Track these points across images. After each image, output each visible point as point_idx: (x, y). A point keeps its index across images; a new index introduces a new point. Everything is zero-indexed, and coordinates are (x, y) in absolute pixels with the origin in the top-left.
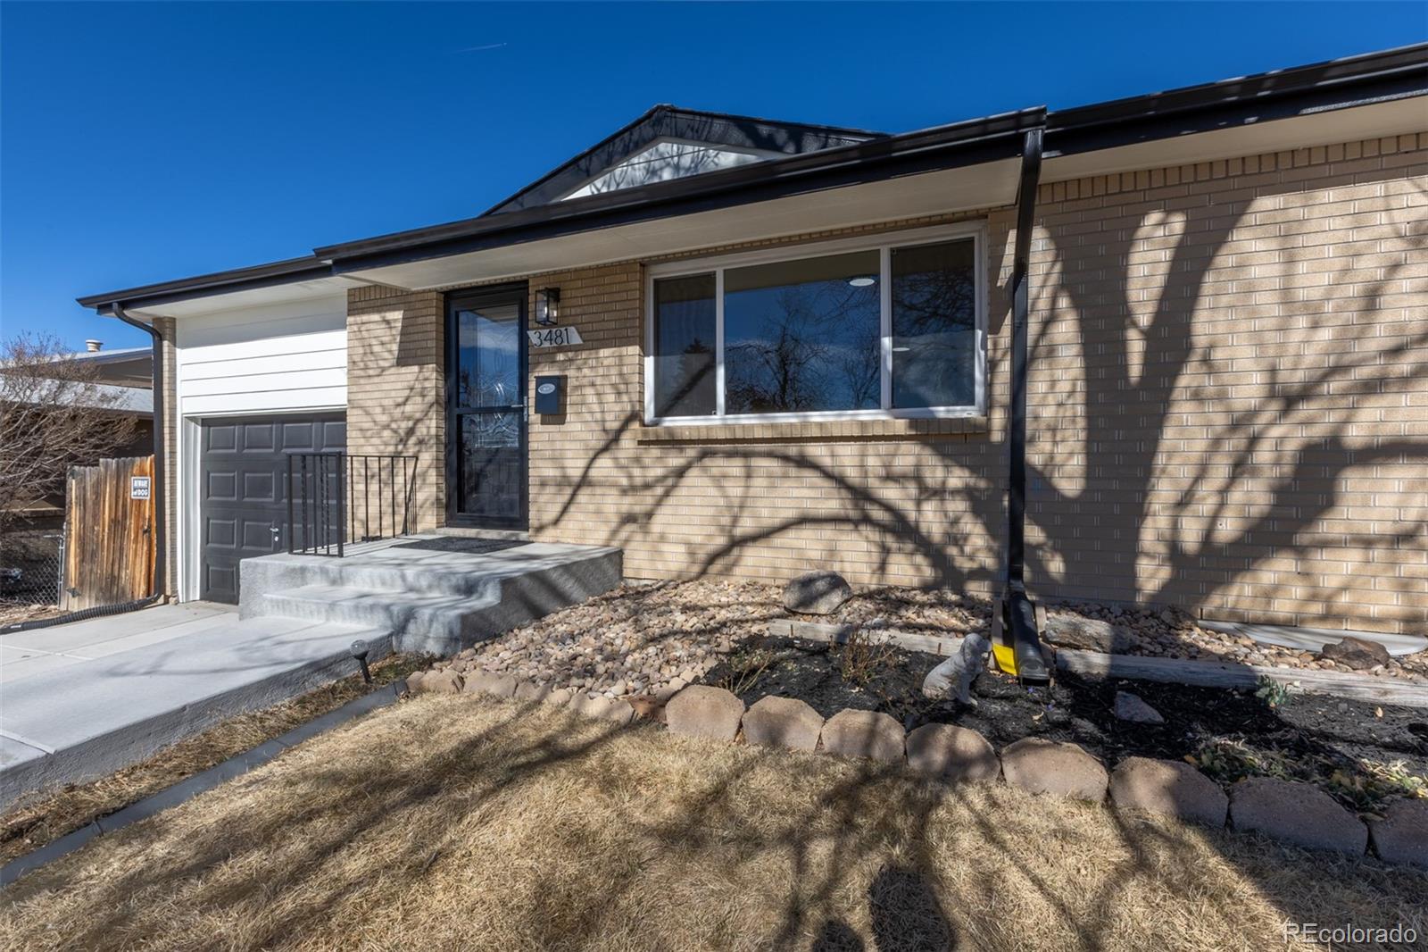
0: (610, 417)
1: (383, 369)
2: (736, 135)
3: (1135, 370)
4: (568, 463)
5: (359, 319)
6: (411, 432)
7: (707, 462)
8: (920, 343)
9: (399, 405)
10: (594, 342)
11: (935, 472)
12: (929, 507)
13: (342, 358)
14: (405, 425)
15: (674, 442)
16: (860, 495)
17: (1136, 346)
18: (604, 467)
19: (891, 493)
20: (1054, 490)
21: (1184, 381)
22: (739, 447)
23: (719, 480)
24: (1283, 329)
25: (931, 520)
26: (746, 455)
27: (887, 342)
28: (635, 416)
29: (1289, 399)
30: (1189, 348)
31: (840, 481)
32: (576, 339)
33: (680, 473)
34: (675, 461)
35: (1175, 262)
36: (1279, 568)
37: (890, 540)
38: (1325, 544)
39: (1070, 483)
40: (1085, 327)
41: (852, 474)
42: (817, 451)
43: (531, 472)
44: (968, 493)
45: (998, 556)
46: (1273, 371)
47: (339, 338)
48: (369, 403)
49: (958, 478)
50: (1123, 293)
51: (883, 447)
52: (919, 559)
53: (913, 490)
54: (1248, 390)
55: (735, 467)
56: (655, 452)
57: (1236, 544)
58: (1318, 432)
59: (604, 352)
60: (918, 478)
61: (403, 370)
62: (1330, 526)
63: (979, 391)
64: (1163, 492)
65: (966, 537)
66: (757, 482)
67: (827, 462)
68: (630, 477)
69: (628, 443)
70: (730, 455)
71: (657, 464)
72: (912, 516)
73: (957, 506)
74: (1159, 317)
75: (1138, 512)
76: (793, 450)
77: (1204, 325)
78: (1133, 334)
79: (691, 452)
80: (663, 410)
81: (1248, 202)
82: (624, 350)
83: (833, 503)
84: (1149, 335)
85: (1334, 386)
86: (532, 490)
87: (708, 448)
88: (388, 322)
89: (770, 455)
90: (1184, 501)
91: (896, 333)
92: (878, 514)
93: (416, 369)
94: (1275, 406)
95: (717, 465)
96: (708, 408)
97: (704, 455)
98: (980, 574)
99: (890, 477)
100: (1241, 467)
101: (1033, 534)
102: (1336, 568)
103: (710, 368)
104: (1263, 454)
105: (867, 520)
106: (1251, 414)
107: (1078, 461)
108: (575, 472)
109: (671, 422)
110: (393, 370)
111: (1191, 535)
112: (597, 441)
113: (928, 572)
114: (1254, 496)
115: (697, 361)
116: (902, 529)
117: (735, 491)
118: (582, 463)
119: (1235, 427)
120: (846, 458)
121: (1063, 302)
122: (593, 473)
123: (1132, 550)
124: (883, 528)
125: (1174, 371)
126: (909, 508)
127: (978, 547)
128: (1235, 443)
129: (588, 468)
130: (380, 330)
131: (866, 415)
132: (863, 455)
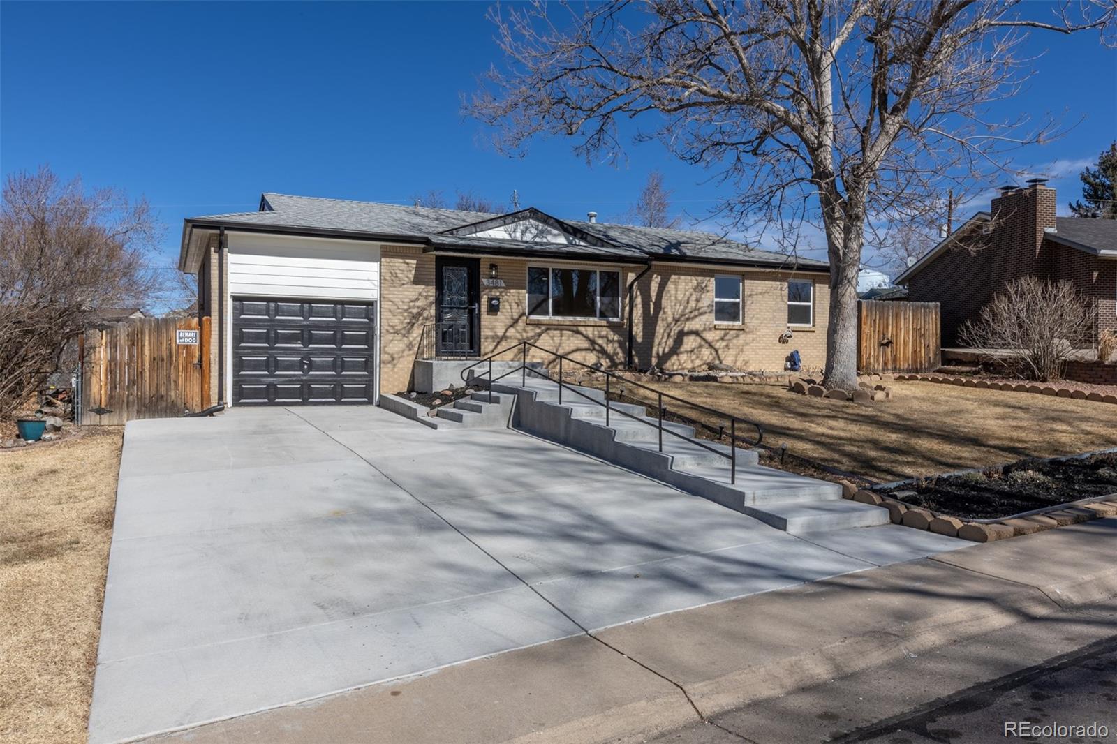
0: (514, 314)
1: (403, 284)
2: (558, 226)
3: (652, 312)
4: (497, 330)
5: (388, 260)
6: (420, 314)
7: (549, 331)
8: (606, 300)
9: (412, 301)
10: (509, 286)
11: (611, 335)
12: (610, 345)
13: (376, 277)
14: (415, 311)
15: (538, 324)
16: (593, 342)
17: (652, 306)
18: (511, 332)
19: (600, 341)
20: (637, 341)
21: (660, 315)
22: (560, 327)
23: (552, 338)
24: (675, 305)
25: (610, 349)
26: (561, 330)
27: (598, 298)
28: (523, 314)
29: (677, 321)
30: (660, 308)
31: (586, 337)
32: (503, 285)
33: (540, 335)
34: (538, 331)
35: (659, 287)
36: (674, 358)
37: (600, 355)
38: (682, 353)
39: (640, 340)
40: (642, 299)
41: (591, 336)
42: (581, 329)
43: (482, 333)
44: (619, 341)
45: (625, 358)
46: (674, 314)
47: (375, 266)
48: (396, 300)
49: (616, 338)
50: (650, 293)
51: (599, 329)
52: (607, 360)
53: (606, 340)
54: (670, 319)
55: (557, 333)
56: (530, 327)
57: (669, 353)
58: (679, 329)
59: (512, 291)
60: (607, 338)
61: (415, 286)
62: (682, 349)
63: (620, 314)
64: (656, 342)
65: (618, 354)
66: (563, 338)
67: (584, 332)
68: (522, 336)
69: (521, 324)
70: (556, 329)
71: (531, 332)
72: (606, 348)
73: (616, 345)
74: (656, 299)
75: (652, 347)
76: (575, 328)
77: (664, 303)
78: (652, 304)
79: (543, 328)
80: (530, 313)
81: (670, 276)
82: (521, 291)
83: (586, 345)
84: (654, 303)
85: (683, 319)
86: (482, 340)
87: (550, 327)
88: (408, 264)
89: (567, 330)
90: (659, 344)
91: (602, 295)
92: (597, 347)
93: (423, 287)
94: (674, 323)
95: (552, 332)
96: (546, 313)
97: (548, 329)
98: (621, 363)
99: (600, 337)
100: (669, 335)
101: (633, 353)
102: (683, 357)
103: (546, 300)
104: (672, 334)
105: (594, 349)
106: (671, 324)
107: (641, 334)
108: (500, 334)
109: (532, 317)
110: (409, 286)
111: (661, 353)
112: (509, 322)
113: (609, 364)
114: (671, 342)
115: (542, 297)
116: (603, 351)
117: (557, 340)
118: (503, 331)
119: (668, 326)
120: (589, 331)
121: (639, 293)
122: (508, 334)
123: (651, 356)
124: (598, 351)
125: (658, 313)
126: (605, 345)
127: (620, 356)
128: (668, 331)
129: (505, 332)
130: (403, 267)
131: (591, 319)
132: (594, 331)
